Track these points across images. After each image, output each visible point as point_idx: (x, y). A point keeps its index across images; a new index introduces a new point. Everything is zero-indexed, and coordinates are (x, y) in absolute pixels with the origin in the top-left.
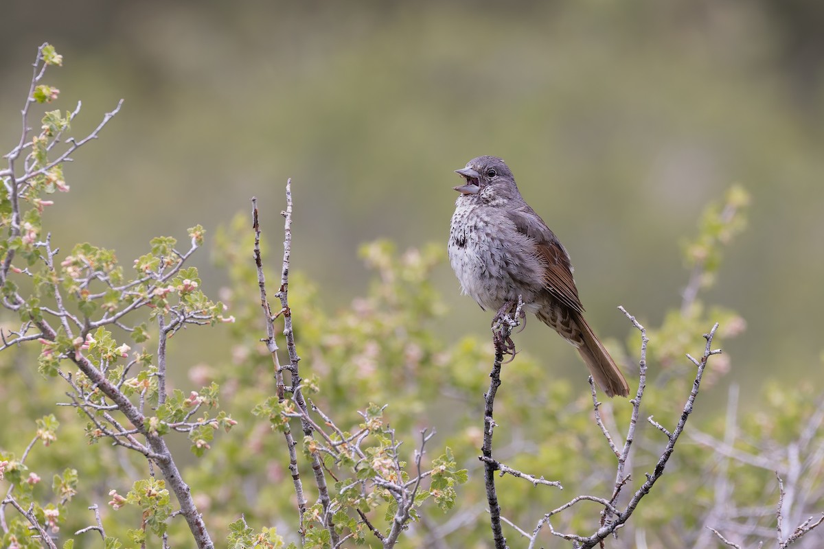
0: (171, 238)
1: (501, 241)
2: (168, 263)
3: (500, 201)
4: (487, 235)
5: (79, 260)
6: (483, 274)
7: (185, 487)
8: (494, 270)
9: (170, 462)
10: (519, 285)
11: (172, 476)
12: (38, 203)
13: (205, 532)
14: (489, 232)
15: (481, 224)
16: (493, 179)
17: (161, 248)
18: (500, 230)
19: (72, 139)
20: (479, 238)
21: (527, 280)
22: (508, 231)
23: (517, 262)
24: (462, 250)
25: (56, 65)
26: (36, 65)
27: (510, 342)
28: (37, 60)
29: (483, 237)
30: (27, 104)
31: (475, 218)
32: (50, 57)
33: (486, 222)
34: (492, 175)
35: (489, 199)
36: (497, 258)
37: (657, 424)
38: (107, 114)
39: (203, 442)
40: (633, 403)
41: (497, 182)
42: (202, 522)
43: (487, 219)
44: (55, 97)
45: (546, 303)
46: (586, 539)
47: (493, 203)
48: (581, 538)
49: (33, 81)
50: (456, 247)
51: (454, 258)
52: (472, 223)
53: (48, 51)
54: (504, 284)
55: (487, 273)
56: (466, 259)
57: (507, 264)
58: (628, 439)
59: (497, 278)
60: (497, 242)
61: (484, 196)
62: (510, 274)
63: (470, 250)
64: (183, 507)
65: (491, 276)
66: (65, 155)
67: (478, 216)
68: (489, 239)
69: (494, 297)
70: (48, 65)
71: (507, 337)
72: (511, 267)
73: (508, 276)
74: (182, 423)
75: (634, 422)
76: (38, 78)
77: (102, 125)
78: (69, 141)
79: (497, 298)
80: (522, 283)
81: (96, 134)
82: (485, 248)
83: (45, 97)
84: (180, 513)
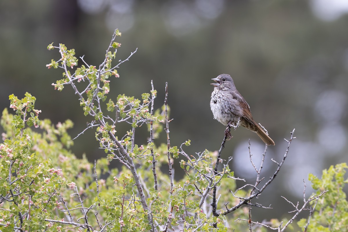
0: (148, 94)
1: (228, 101)
2: (145, 102)
3: (226, 89)
4: (223, 99)
5: (124, 99)
6: (222, 113)
7: (138, 176)
8: (226, 110)
9: (134, 168)
10: (234, 116)
11: (135, 172)
12: (105, 81)
13: (142, 191)
14: (224, 98)
15: (221, 96)
16: (224, 81)
17: (145, 97)
18: (227, 98)
19: (120, 60)
20: (221, 100)
21: (237, 114)
22: (230, 98)
23: (234, 108)
24: (215, 104)
25: (119, 36)
26: (113, 35)
27: (230, 134)
28: (114, 34)
29: (222, 100)
30: (109, 48)
31: (220, 94)
32: (118, 33)
33: (223, 96)
34: (224, 80)
35: (222, 88)
36: (227, 107)
37: (275, 161)
38: (132, 53)
39: (150, 161)
40: (263, 155)
41: (226, 83)
42: (142, 188)
43: (223, 94)
44: (120, 46)
45: (243, 122)
46: (246, 199)
47: (224, 89)
48: (244, 198)
49: (112, 41)
50: (213, 103)
51: (212, 107)
52: (219, 96)
53: (117, 31)
54: (229, 115)
55: (224, 112)
56: (217, 107)
57: (230, 109)
58: (261, 166)
59: (227, 113)
60: (226, 102)
61: (221, 87)
62: (231, 112)
63: (218, 105)
64: (137, 183)
65: (225, 113)
66: (117, 66)
67: (221, 93)
68: (224, 101)
69: (226, 120)
70: (116, 36)
71: (229, 132)
72: (232, 110)
73: (231, 113)
74: (141, 155)
75: (263, 161)
76: (113, 40)
77: (130, 56)
78: (119, 61)
79: (227, 120)
80: (235, 115)
81: (128, 59)
82: (223, 103)
83: (116, 46)
84: (136, 185)
